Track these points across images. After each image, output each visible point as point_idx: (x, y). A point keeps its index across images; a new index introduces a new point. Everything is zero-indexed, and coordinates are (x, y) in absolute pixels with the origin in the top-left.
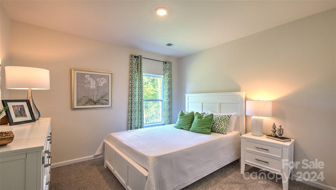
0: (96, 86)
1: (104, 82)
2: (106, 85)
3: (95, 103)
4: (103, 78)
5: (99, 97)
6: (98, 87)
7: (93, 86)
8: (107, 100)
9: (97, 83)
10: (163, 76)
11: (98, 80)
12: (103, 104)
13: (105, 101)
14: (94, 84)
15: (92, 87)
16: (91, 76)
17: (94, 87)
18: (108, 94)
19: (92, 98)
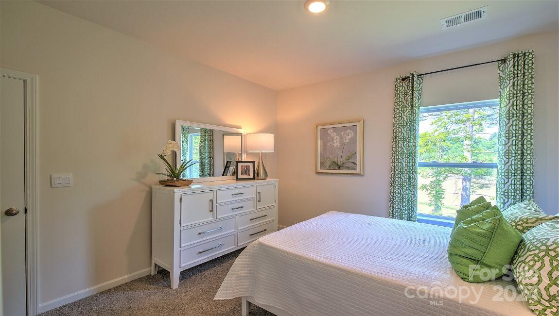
0: (340, 143)
1: (350, 136)
2: (354, 140)
3: (339, 168)
4: (348, 131)
5: (343, 159)
6: (343, 144)
7: (337, 144)
8: (354, 163)
9: (341, 138)
10: (499, 100)
11: (342, 134)
12: (348, 169)
13: (352, 165)
14: (338, 140)
15: (335, 145)
16: (335, 129)
17: (339, 145)
18: (356, 153)
19: (335, 160)
